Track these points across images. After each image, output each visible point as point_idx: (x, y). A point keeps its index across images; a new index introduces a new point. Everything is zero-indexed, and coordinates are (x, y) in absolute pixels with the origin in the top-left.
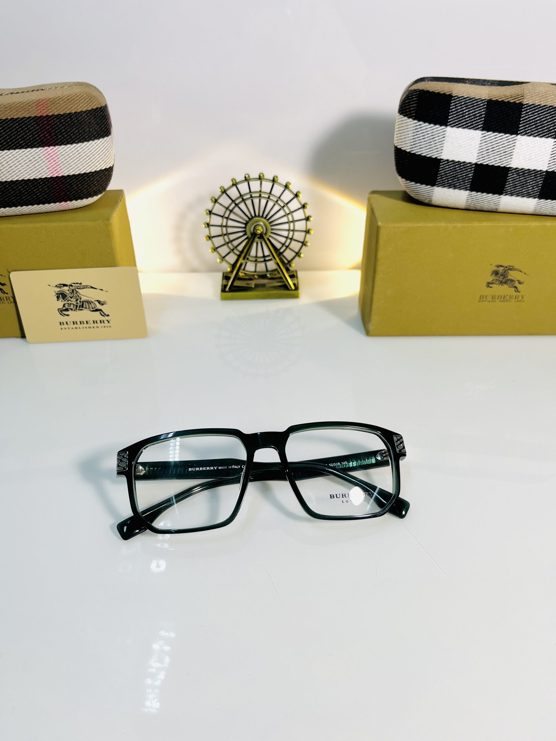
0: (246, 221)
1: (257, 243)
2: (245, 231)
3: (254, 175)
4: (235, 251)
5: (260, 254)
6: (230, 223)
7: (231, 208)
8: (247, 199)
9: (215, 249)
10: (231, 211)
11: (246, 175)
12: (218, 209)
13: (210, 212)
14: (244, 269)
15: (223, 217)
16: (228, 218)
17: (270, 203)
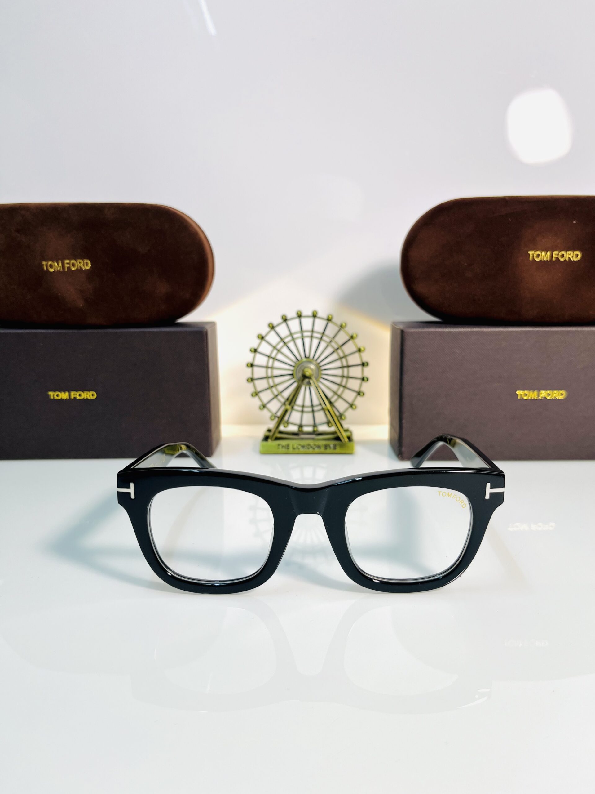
0: (295, 362)
1: (306, 388)
2: (292, 375)
3: (307, 312)
4: (279, 397)
5: (308, 403)
6: (277, 364)
7: (279, 347)
8: (297, 338)
9: (256, 394)
10: (279, 351)
11: (298, 311)
12: (265, 348)
13: (255, 351)
14: (288, 420)
15: (269, 357)
16: (274, 359)
17: (323, 345)
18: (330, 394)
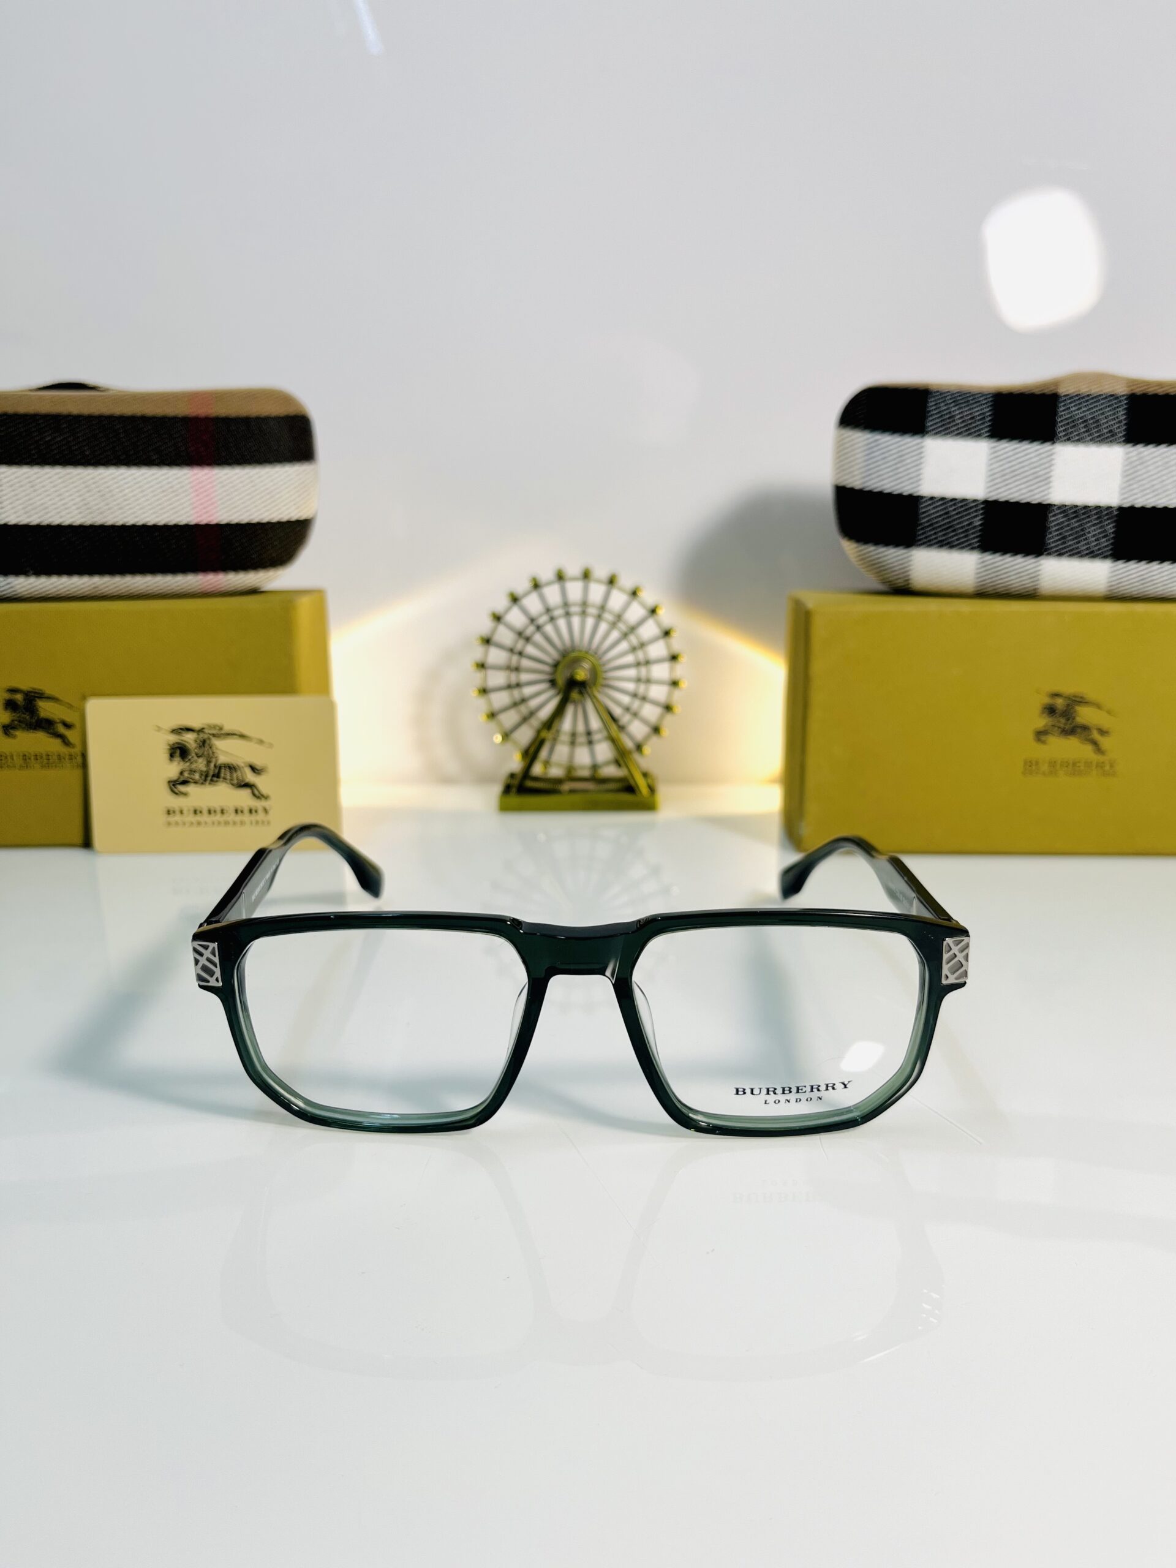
0: (555, 659)
1: (576, 704)
2: (551, 681)
4: (531, 721)
5: (581, 728)
6: (525, 663)
7: (527, 633)
8: (559, 616)
9: (492, 715)
10: (527, 640)
11: (558, 570)
13: (487, 641)
14: (548, 759)
15: (511, 650)
16: (520, 654)
17: (603, 627)
18: (617, 711)
